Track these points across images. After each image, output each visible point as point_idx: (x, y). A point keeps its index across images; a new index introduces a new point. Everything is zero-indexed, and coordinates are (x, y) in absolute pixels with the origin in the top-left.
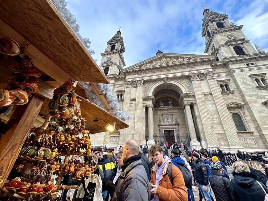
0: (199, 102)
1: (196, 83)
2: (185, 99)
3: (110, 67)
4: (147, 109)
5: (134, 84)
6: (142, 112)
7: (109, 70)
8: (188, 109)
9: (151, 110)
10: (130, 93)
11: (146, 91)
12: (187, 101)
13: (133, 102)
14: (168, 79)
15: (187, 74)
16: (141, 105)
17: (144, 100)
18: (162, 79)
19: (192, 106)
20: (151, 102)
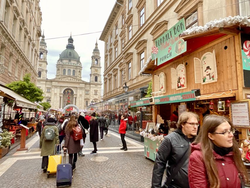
0: (78, 97)
1: (78, 91)
2: (74, 96)
3: (42, 72)
4: (61, 97)
5: (56, 87)
6: (59, 99)
7: (42, 74)
8: (74, 99)
9: (62, 98)
10: (54, 91)
11: (61, 91)
12: (75, 96)
13: (55, 95)
14: (70, 87)
15: (76, 86)
16: (59, 97)
17: (60, 94)
18: (68, 87)
19: (76, 98)
20: (62, 95)
